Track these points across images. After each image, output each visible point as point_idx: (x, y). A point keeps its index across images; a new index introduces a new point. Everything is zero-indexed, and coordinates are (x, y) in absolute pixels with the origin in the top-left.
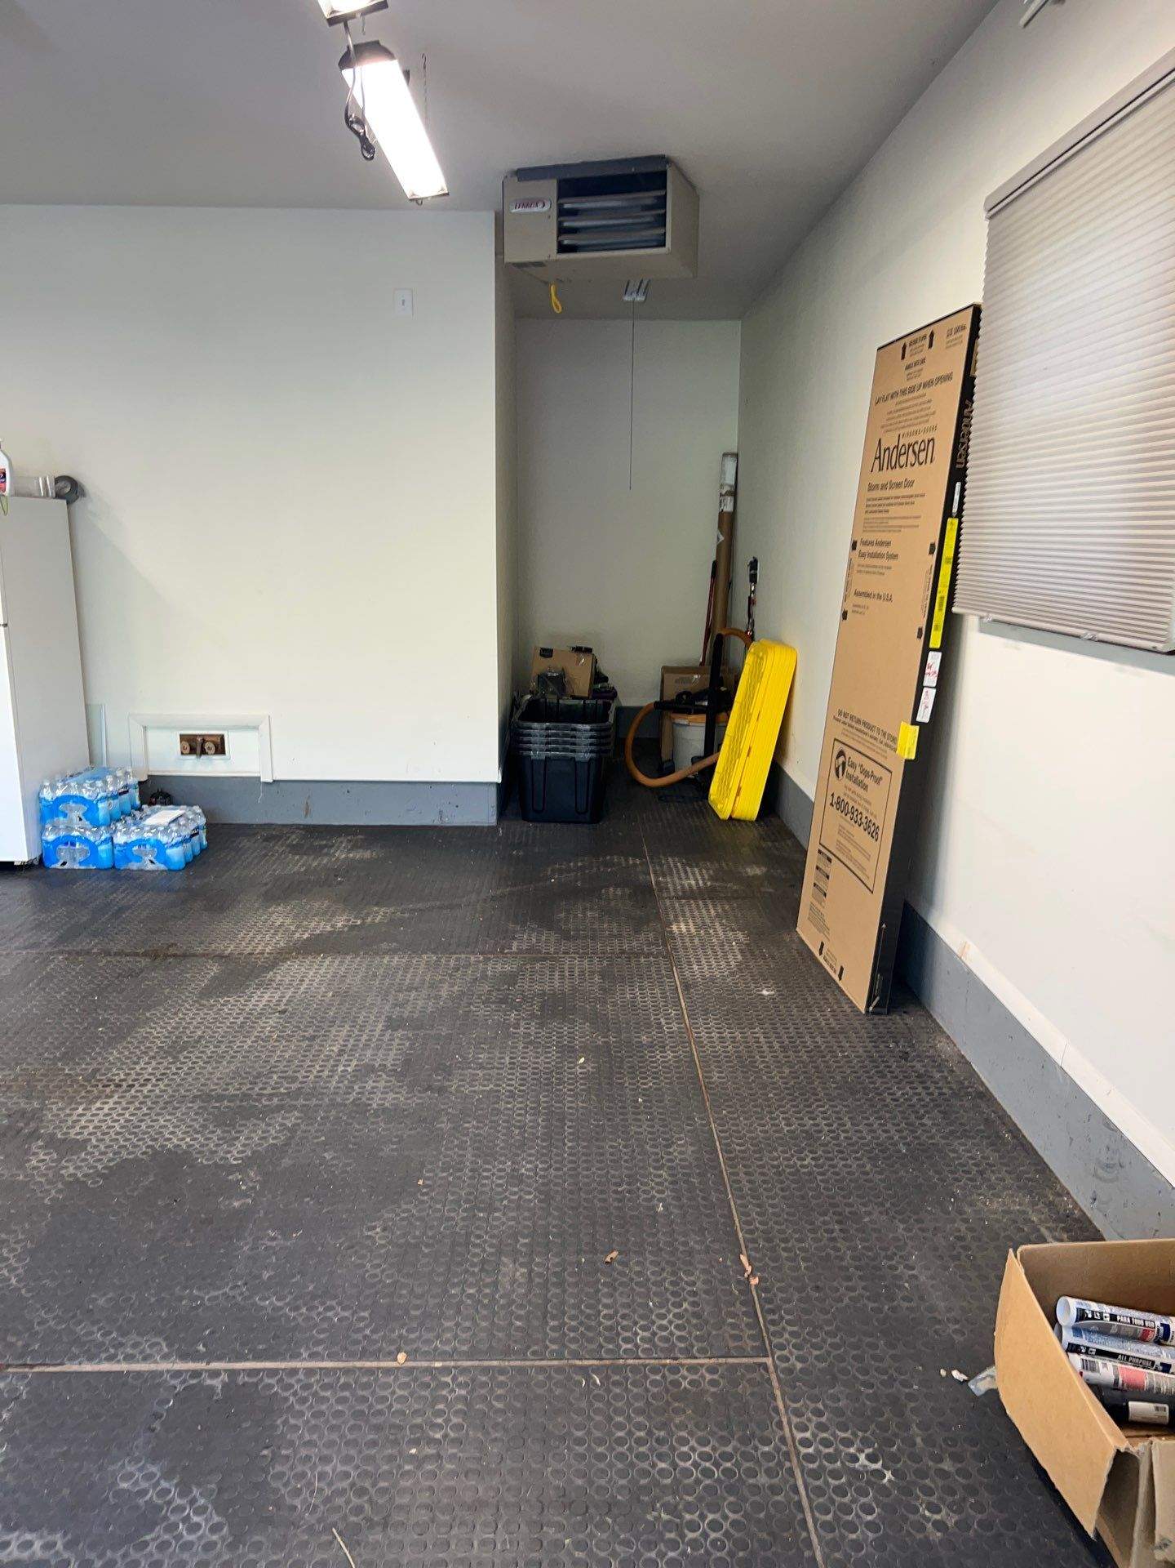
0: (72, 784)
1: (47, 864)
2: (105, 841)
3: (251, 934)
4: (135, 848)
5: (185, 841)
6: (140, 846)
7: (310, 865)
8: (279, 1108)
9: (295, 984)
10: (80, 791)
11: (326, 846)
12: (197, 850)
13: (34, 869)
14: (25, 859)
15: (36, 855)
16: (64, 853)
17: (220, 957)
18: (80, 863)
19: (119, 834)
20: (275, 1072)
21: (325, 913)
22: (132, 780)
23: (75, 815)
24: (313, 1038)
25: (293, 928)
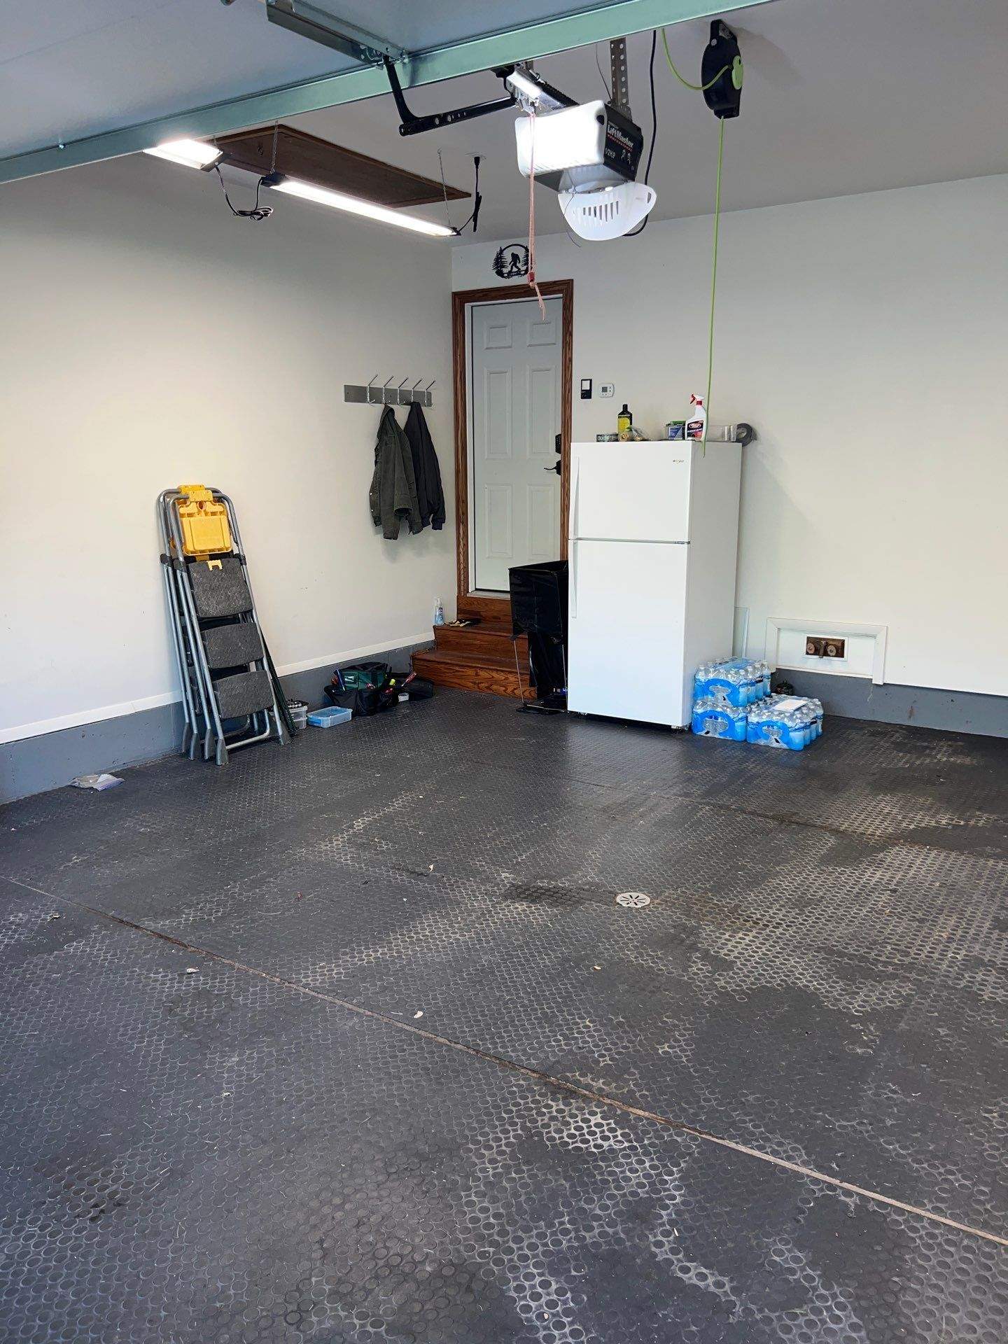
0: (721, 671)
1: (695, 731)
2: (741, 719)
3: (863, 817)
4: (765, 728)
5: (805, 727)
6: (769, 727)
7: (914, 763)
8: (893, 976)
9: (904, 868)
10: (727, 677)
11: (927, 747)
12: (814, 735)
13: (685, 734)
14: (680, 725)
15: (687, 723)
16: (709, 724)
17: (836, 832)
18: (720, 734)
19: (753, 714)
20: (889, 943)
21: (929, 809)
22: (767, 672)
23: (720, 696)
24: (922, 921)
25: (900, 817)
